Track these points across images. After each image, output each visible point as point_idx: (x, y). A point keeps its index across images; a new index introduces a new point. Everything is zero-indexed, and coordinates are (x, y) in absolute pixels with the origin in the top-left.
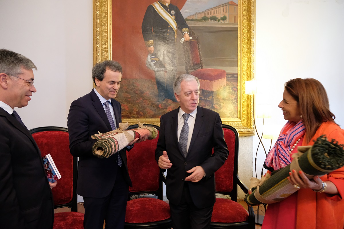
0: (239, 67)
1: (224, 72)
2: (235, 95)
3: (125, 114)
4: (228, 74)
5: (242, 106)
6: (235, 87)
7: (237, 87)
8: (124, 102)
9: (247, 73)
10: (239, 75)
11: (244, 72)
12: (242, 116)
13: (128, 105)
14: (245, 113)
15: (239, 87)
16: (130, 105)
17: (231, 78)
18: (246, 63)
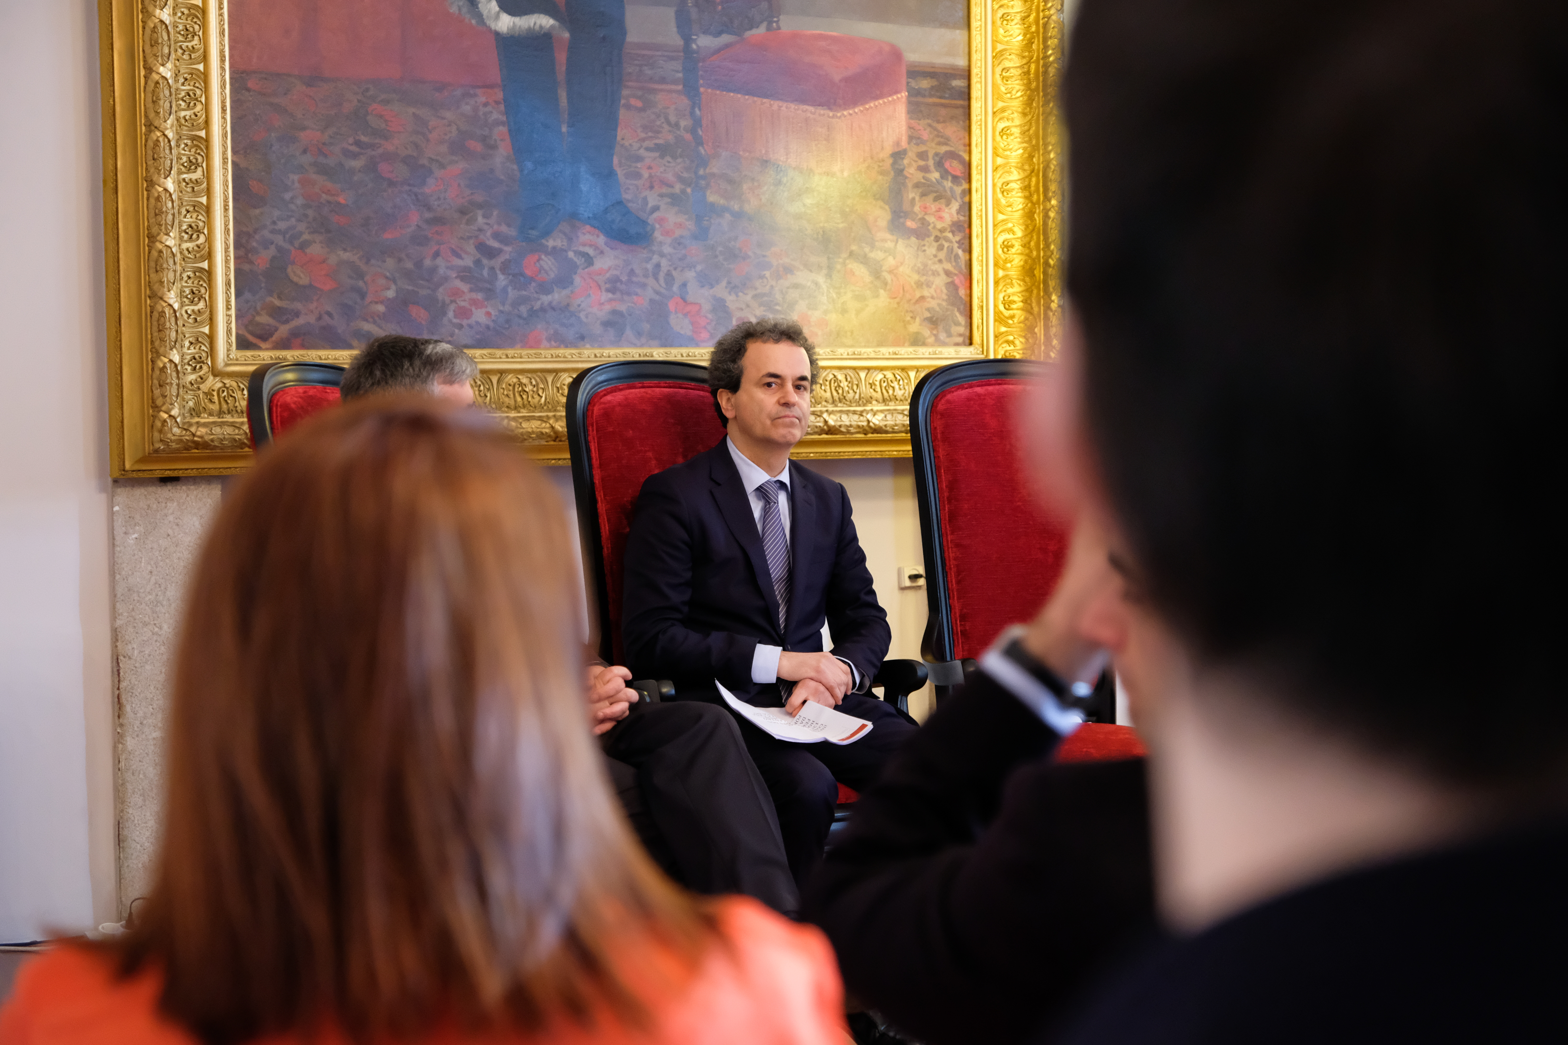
0: (974, 32)
1: (896, 55)
2: (955, 206)
3: (312, 319)
4: (916, 72)
5: (996, 274)
6: (952, 155)
7: (967, 158)
8: (306, 237)
9: (1021, 67)
10: (974, 80)
11: (1007, 64)
12: (996, 337)
13: (333, 260)
14: (1012, 317)
15: (976, 158)
16: (346, 256)
17: (931, 96)
18: (1017, 9)
